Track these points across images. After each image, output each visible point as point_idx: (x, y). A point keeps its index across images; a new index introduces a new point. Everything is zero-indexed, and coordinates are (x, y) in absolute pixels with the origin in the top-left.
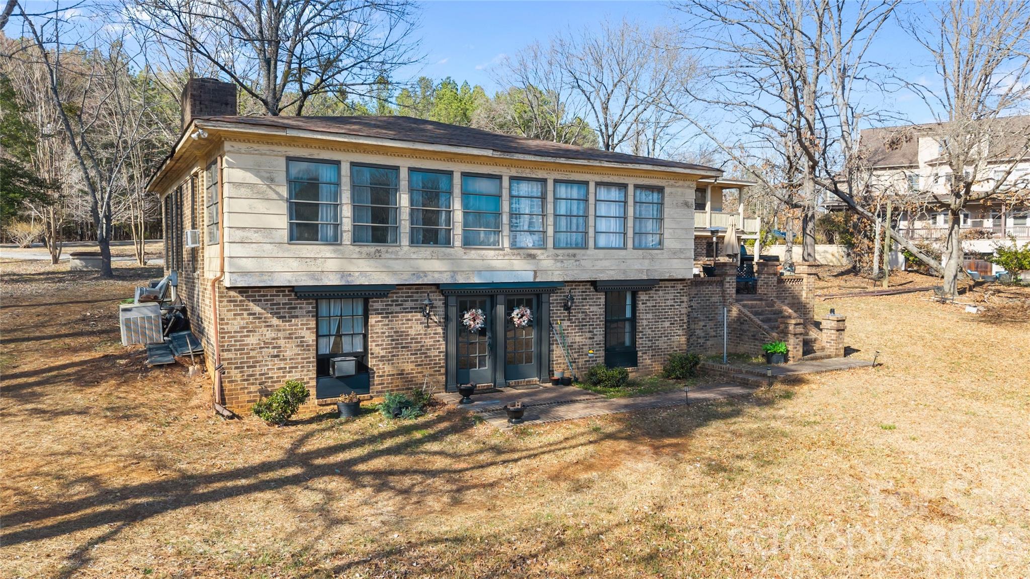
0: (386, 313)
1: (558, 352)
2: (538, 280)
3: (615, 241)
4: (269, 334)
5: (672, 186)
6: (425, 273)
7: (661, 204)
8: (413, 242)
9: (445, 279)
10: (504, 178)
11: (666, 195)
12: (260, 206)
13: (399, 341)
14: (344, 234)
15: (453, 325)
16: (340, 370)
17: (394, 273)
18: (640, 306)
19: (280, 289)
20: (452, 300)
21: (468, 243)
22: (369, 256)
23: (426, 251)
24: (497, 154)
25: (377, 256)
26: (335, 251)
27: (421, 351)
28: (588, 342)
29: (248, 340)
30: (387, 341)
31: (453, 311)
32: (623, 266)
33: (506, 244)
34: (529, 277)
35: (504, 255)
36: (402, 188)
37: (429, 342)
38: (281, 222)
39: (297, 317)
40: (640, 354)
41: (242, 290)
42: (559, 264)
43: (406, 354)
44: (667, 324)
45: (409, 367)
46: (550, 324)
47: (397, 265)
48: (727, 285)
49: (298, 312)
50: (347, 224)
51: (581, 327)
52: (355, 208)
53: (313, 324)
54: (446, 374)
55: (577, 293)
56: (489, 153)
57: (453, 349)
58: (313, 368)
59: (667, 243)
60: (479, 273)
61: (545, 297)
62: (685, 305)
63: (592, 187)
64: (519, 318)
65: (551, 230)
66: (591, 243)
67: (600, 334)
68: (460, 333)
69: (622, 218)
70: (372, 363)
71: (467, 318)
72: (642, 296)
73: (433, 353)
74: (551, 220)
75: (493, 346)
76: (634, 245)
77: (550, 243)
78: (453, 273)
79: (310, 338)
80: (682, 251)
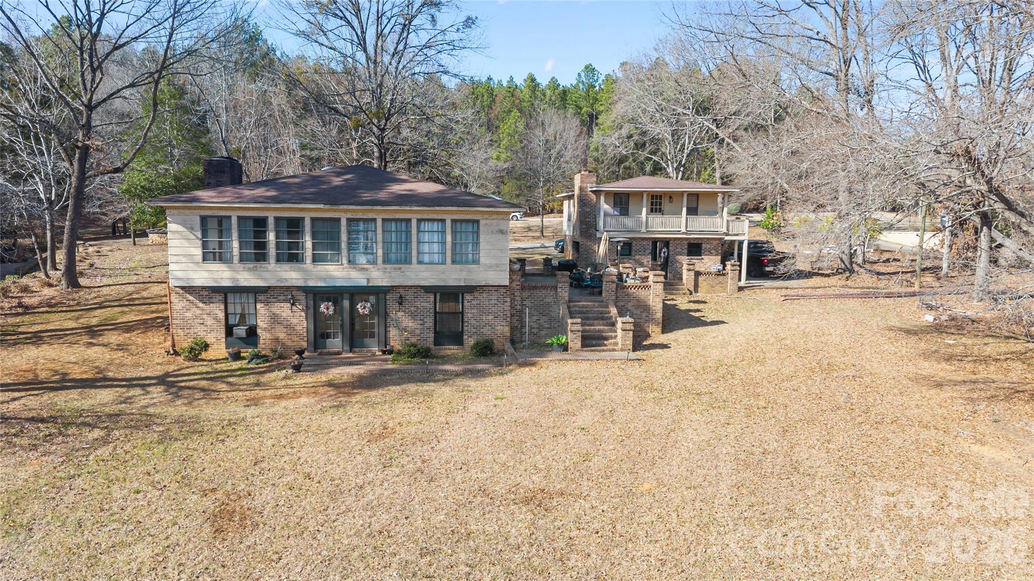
0: (267, 303)
1: (393, 333)
2: (370, 285)
3: (436, 258)
4: (198, 312)
5: (487, 219)
6: (286, 280)
7: (478, 233)
8: (279, 260)
9: (300, 283)
10: (342, 220)
11: (481, 226)
12: (186, 243)
13: (275, 320)
14: (234, 257)
15: (311, 311)
16: (237, 335)
17: (265, 280)
18: (466, 303)
19: (203, 288)
20: (311, 296)
21: (315, 259)
22: (250, 270)
23: (286, 266)
24: (327, 207)
25: (255, 269)
26: (229, 267)
27: (290, 327)
28: (419, 327)
29: (186, 314)
30: (268, 319)
31: (311, 303)
32: (443, 276)
33: (345, 261)
34: (364, 283)
35: (343, 268)
36: (270, 229)
37: (295, 321)
38: (198, 252)
39: (213, 303)
40: (465, 337)
41: (182, 288)
42: (388, 274)
43: (279, 328)
44: (491, 317)
45: (282, 336)
46: (386, 312)
47: (266, 275)
49: (213, 300)
50: (236, 252)
51: (413, 316)
52: (241, 243)
53: (222, 307)
54: (307, 341)
55: (409, 295)
56: (322, 206)
57: (312, 327)
58: (223, 331)
59: (482, 260)
60: (324, 280)
61: (382, 296)
62: (508, 304)
63: (414, 223)
64: (363, 308)
65: (380, 252)
66: (414, 260)
67: (430, 322)
68: (316, 317)
69: (443, 243)
70: (259, 331)
71: (323, 308)
72: (468, 297)
73: (298, 328)
74: (380, 245)
75: (342, 326)
76: (454, 262)
77: (380, 260)
78: (306, 280)
79: (221, 315)
80: (497, 265)
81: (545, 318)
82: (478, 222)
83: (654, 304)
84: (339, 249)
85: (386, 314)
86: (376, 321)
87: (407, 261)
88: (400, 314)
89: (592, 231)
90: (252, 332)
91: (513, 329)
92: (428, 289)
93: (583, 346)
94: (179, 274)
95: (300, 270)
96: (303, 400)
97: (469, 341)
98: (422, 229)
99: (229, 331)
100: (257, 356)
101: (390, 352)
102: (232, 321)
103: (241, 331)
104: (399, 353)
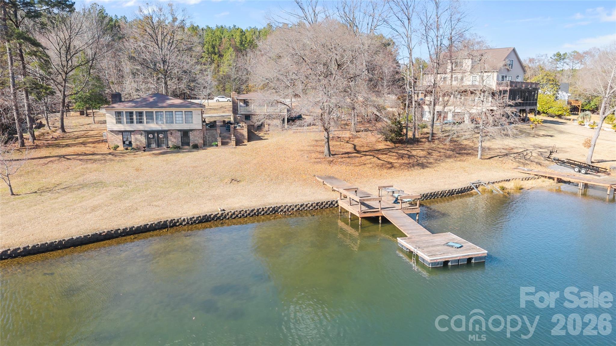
0: (134, 135)
1: (170, 143)
2: (162, 129)
3: (181, 122)
4: (115, 137)
6: (139, 128)
7: (192, 114)
8: (137, 123)
10: (154, 112)
12: (112, 119)
13: (136, 139)
14: (125, 123)
15: (146, 137)
17: (133, 128)
18: (190, 134)
19: (116, 131)
20: (146, 133)
21: (147, 123)
22: (129, 126)
23: (139, 125)
24: (150, 109)
25: (130, 126)
26: (124, 125)
27: (141, 141)
28: (177, 141)
29: (112, 138)
31: (146, 135)
32: (183, 127)
33: (155, 123)
34: (160, 129)
35: (155, 125)
36: (134, 115)
38: (115, 121)
39: (119, 135)
41: (110, 131)
42: (167, 127)
43: (138, 141)
44: (197, 138)
45: (139, 143)
47: (134, 127)
50: (125, 121)
51: (175, 138)
52: (126, 119)
53: (122, 136)
54: (146, 145)
55: (174, 132)
56: (148, 108)
57: (147, 141)
58: (122, 142)
59: (194, 122)
60: (150, 128)
61: (166, 132)
62: (202, 134)
63: (174, 112)
64: (161, 136)
65: (165, 120)
66: (174, 122)
67: (180, 140)
68: (148, 138)
69: (182, 117)
70: (132, 143)
71: (149, 136)
72: (190, 132)
73: (143, 141)
74: (165, 118)
75: (155, 141)
76: (186, 123)
77: (165, 122)
78: (144, 128)
79: (122, 138)
80: (198, 124)
82: (192, 111)
83: (245, 134)
84: (153, 120)
85: (167, 137)
86: (165, 139)
87: (172, 123)
88: (171, 137)
89: (237, 111)
90: (130, 143)
91: (204, 141)
92: (179, 130)
93: (222, 145)
94: (110, 127)
95: (143, 126)
96: (147, 156)
97: (191, 144)
98: (176, 114)
99: (124, 143)
100: (133, 149)
101: (169, 148)
102: (124, 140)
103: (127, 143)
104: (171, 148)
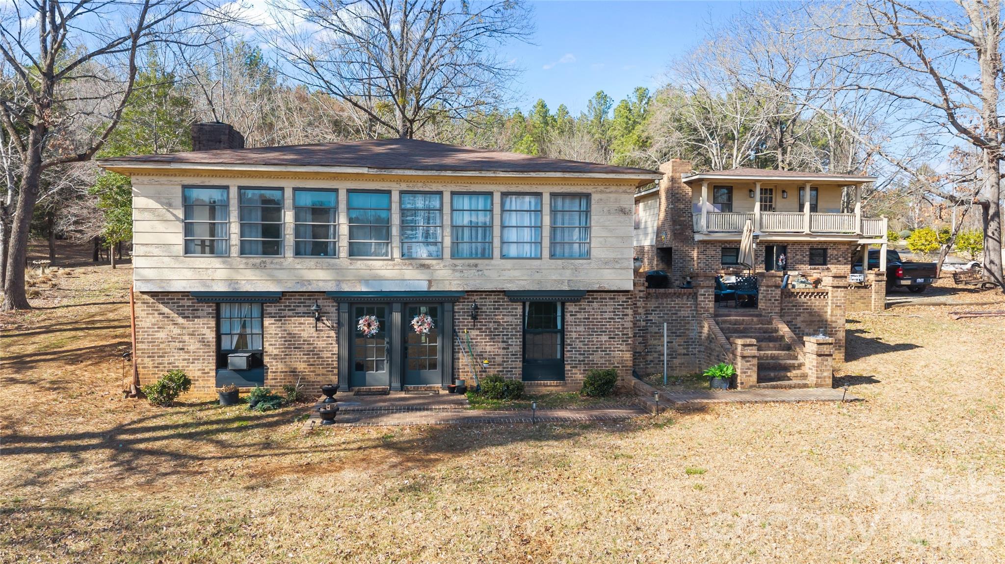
0: (279, 317)
1: (464, 360)
2: (432, 289)
4: (176, 331)
5: (601, 192)
6: (309, 282)
7: (588, 212)
8: (298, 253)
9: (330, 287)
10: (393, 193)
11: (593, 202)
12: (160, 226)
13: (291, 343)
14: (232, 248)
15: (345, 329)
16: (233, 365)
17: (279, 281)
18: (568, 317)
19: (185, 294)
20: (345, 307)
21: (354, 251)
22: (255, 267)
23: (310, 261)
25: (262, 267)
26: (224, 263)
27: (313, 353)
28: (501, 352)
29: (158, 335)
30: (280, 341)
31: (345, 316)
32: (537, 276)
33: (397, 254)
34: (423, 286)
35: (394, 265)
36: (286, 205)
37: (321, 344)
38: (178, 239)
39: (199, 317)
40: (568, 367)
41: (153, 294)
42: (458, 274)
43: (299, 354)
44: (604, 338)
45: (301, 366)
46: (454, 331)
47: (281, 275)
48: (701, 298)
49: (200, 313)
50: (235, 239)
51: (493, 336)
52: (242, 225)
53: (213, 323)
54: (339, 374)
55: (487, 305)
56: (365, 170)
57: (345, 353)
58: (213, 359)
59: (594, 253)
60: (366, 281)
61: (447, 306)
62: (630, 318)
63: (497, 198)
64: (421, 325)
65: (448, 241)
66: (497, 253)
67: (516, 345)
68: (354, 336)
69: (539, 227)
70: (266, 360)
71: (362, 324)
72: (571, 308)
73: (326, 354)
74: (448, 231)
75: (390, 351)
76: (552, 256)
77: (447, 253)
78: (339, 282)
79: (211, 336)
80: (616, 261)
81: (680, 340)
82: (588, 196)
83: (834, 319)
84: (388, 236)
85: (454, 333)
86: (438, 344)
87: (486, 255)
88: (474, 333)
89: (688, 233)
90: (256, 361)
91: (636, 355)
92: (513, 296)
93: (760, 380)
94: (150, 274)
95: (330, 268)
97: (577, 375)
98: (507, 207)
99: (222, 360)
100: (264, 398)
101: (462, 390)
102: (226, 344)
103: (239, 360)
104: (476, 390)
